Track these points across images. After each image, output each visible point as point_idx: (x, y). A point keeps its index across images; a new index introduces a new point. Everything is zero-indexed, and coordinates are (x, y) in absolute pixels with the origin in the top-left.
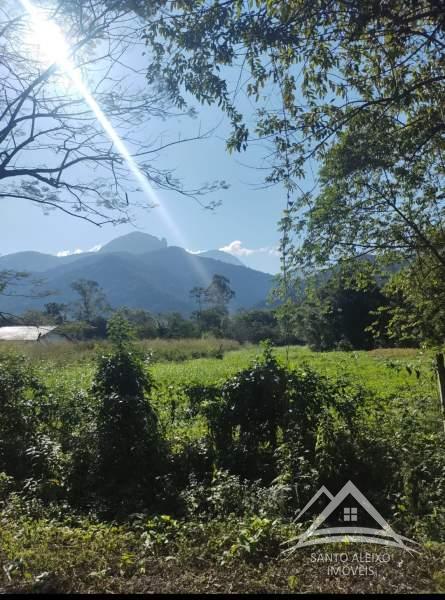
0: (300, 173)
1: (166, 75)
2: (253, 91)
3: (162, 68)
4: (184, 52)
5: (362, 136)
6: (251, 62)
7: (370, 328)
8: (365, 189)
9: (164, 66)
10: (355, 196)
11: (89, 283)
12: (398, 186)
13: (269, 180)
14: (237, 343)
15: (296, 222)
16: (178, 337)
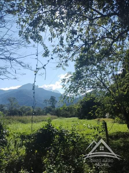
0: (67, 65)
1: (25, 34)
2: (50, 39)
3: (23, 32)
4: (30, 27)
5: (86, 55)
6: (51, 32)
7: (90, 113)
8: (88, 71)
9: (24, 31)
10: (85, 73)
11: (13, 98)
12: (97, 70)
13: (57, 67)
14: (57, 116)
15: (67, 80)
16: (39, 115)
